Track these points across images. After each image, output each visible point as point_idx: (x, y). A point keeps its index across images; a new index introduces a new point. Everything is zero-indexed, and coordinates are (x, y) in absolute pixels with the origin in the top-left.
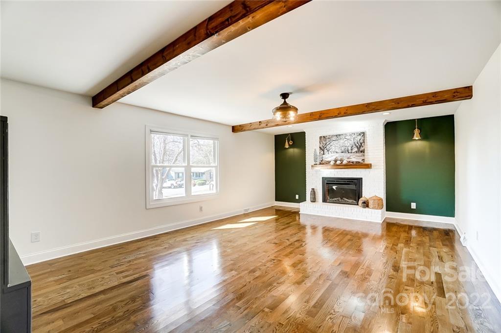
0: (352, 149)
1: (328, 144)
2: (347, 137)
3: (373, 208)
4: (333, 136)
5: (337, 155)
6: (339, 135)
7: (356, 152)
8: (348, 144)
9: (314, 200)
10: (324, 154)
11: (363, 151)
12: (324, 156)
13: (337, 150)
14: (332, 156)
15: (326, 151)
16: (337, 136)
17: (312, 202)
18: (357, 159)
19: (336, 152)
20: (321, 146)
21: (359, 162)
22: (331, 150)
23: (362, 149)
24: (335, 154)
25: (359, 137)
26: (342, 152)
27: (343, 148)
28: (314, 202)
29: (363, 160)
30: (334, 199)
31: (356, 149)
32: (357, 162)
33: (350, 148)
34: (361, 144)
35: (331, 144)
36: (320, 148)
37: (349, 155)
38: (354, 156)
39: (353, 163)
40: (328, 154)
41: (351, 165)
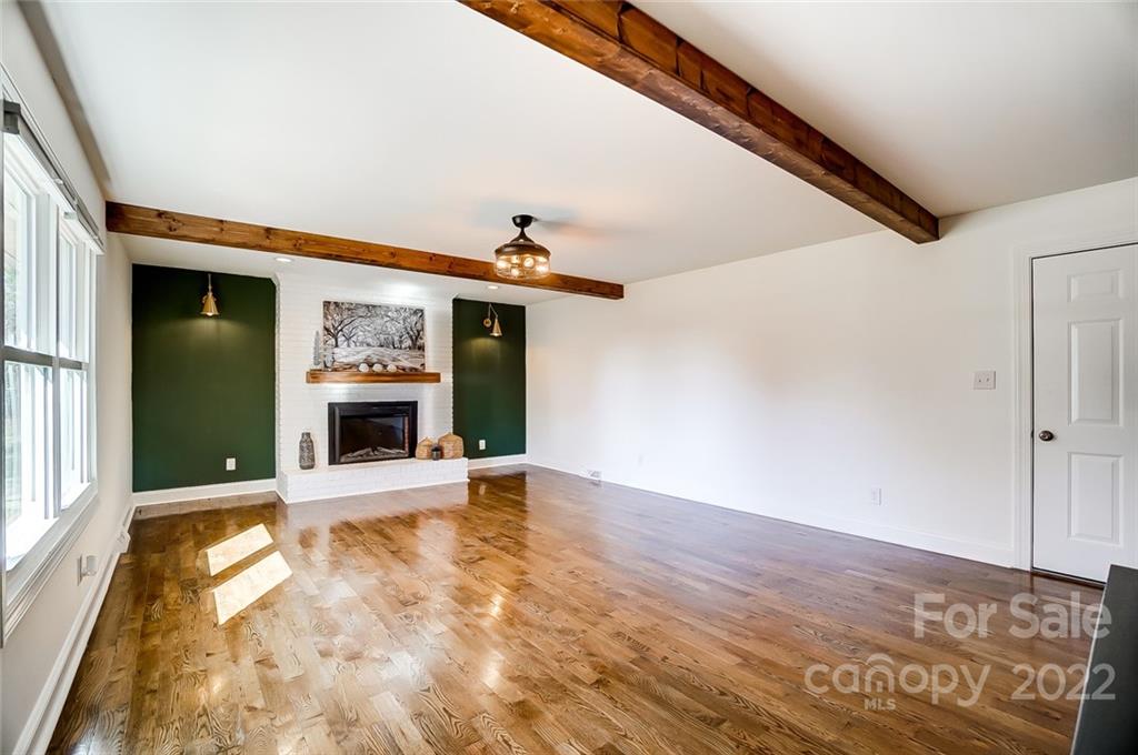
0: (401, 342)
1: (346, 322)
2: (390, 314)
3: (453, 458)
4: (358, 306)
5: (369, 351)
6: (374, 306)
7: (410, 348)
8: (394, 329)
9: (308, 463)
10: (337, 346)
11: (421, 348)
12: (336, 350)
13: (370, 340)
14: (358, 353)
15: (341, 339)
16: (367, 306)
17: (303, 468)
18: (411, 362)
19: (368, 345)
20: (329, 325)
21: (416, 369)
22: (354, 339)
23: (420, 342)
24: (365, 347)
25: (415, 318)
26: (382, 346)
27: (382, 337)
28: (312, 467)
29: (423, 365)
30: (355, 454)
31: (408, 343)
32: (411, 369)
33: (396, 338)
34: (419, 332)
35: (356, 323)
36: (326, 329)
37: (395, 353)
38: (406, 356)
39: (404, 369)
40: (349, 346)
41: (400, 375)
